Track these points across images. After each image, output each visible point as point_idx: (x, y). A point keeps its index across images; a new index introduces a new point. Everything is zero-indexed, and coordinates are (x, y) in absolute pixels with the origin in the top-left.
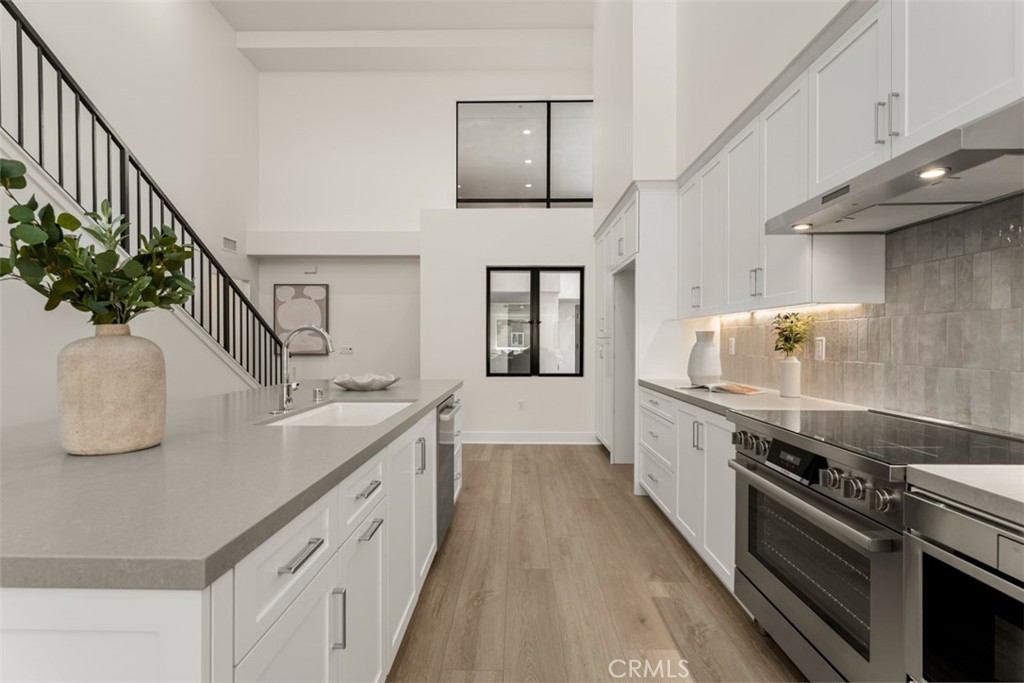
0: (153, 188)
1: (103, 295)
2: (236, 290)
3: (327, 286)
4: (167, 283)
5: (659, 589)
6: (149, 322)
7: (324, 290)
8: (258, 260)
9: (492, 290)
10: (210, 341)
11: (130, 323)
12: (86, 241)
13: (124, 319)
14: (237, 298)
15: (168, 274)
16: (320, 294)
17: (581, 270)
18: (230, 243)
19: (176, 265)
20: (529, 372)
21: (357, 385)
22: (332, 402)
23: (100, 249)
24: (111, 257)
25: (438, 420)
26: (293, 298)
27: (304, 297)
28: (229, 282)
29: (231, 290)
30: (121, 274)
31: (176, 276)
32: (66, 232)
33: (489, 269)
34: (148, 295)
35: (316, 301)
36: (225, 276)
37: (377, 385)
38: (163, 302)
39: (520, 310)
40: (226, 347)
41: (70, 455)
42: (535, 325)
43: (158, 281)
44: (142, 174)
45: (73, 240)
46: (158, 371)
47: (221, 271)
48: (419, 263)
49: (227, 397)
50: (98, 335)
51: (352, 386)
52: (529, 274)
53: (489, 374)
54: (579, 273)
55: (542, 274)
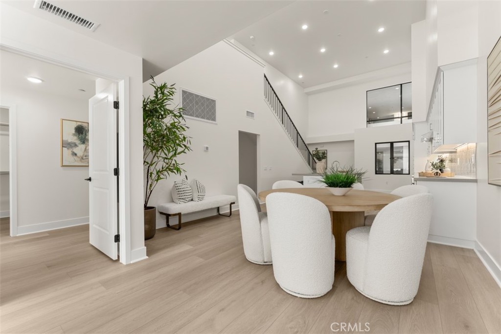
3: (327, 150)
9: (377, 149)
17: (409, 141)
20: (390, 173)
33: (376, 144)
42: (392, 159)
52: (390, 144)
53: (376, 174)
54: (408, 143)
55: (394, 144)
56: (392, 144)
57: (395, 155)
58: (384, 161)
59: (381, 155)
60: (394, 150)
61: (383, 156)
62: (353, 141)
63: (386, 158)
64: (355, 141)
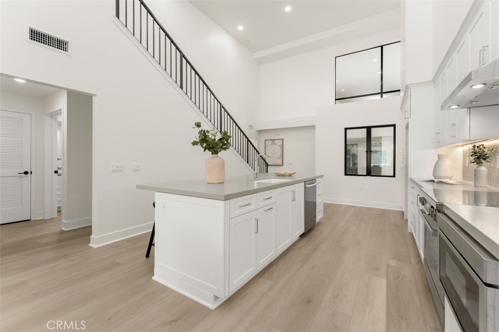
0: (228, 114)
1: (213, 148)
2: (251, 143)
3: (283, 140)
4: (225, 144)
5: (393, 263)
6: (222, 154)
7: (281, 141)
8: (260, 132)
9: (347, 137)
10: (243, 160)
11: (218, 154)
12: (211, 136)
13: (217, 154)
14: (251, 146)
15: (226, 142)
16: (280, 142)
17: (394, 126)
18: (251, 126)
19: (227, 140)
20: (365, 174)
21: (281, 174)
22: (270, 178)
23: (213, 138)
24: (215, 139)
25: (305, 187)
26: (271, 144)
27: (274, 144)
28: (248, 140)
29: (249, 143)
30: (216, 143)
31: (228, 143)
32: (207, 134)
33: (346, 129)
34: (221, 147)
35: (279, 145)
36: (248, 139)
37: (287, 174)
38: (225, 149)
39: (378, 145)
40: (248, 162)
41: (208, 183)
42: (369, 153)
43: (224, 144)
44: (225, 110)
45: (208, 136)
46: (223, 166)
47: (246, 137)
48: (315, 128)
49: (248, 176)
50: (213, 157)
51: (279, 174)
52: (365, 129)
53: (346, 174)
54: (393, 128)
55: (372, 129)
56: (369, 129)
57: (373, 149)
58: (359, 156)
59: (355, 148)
60: (372, 143)
61: (357, 150)
62: (313, 127)
63: (361, 151)
64: (316, 127)
